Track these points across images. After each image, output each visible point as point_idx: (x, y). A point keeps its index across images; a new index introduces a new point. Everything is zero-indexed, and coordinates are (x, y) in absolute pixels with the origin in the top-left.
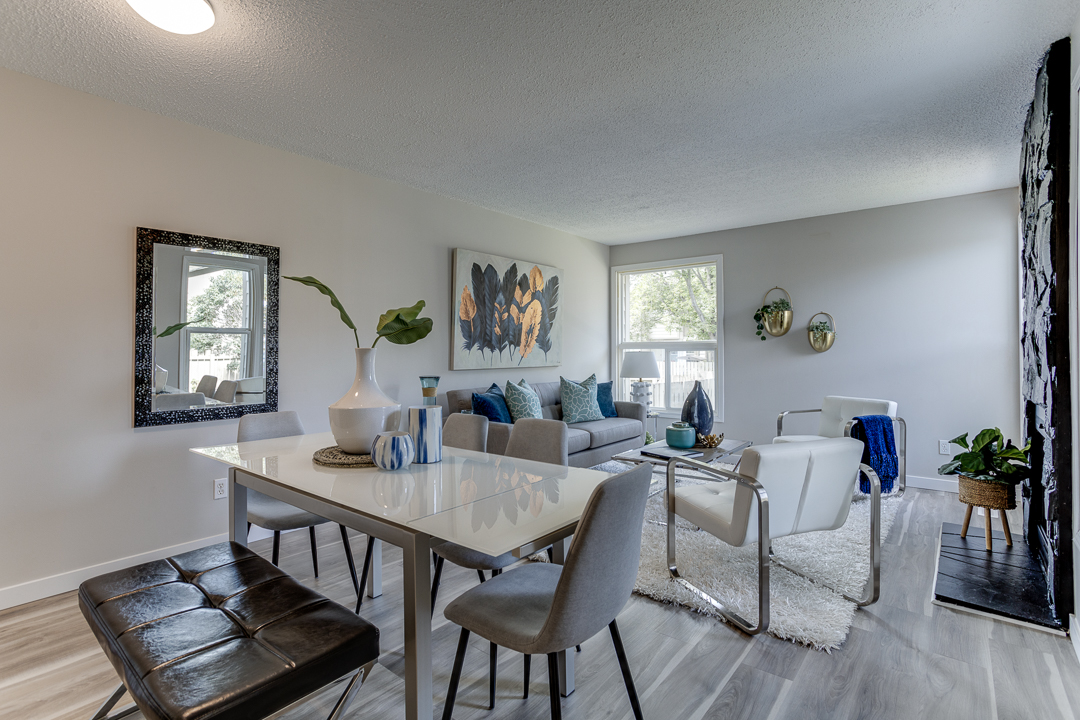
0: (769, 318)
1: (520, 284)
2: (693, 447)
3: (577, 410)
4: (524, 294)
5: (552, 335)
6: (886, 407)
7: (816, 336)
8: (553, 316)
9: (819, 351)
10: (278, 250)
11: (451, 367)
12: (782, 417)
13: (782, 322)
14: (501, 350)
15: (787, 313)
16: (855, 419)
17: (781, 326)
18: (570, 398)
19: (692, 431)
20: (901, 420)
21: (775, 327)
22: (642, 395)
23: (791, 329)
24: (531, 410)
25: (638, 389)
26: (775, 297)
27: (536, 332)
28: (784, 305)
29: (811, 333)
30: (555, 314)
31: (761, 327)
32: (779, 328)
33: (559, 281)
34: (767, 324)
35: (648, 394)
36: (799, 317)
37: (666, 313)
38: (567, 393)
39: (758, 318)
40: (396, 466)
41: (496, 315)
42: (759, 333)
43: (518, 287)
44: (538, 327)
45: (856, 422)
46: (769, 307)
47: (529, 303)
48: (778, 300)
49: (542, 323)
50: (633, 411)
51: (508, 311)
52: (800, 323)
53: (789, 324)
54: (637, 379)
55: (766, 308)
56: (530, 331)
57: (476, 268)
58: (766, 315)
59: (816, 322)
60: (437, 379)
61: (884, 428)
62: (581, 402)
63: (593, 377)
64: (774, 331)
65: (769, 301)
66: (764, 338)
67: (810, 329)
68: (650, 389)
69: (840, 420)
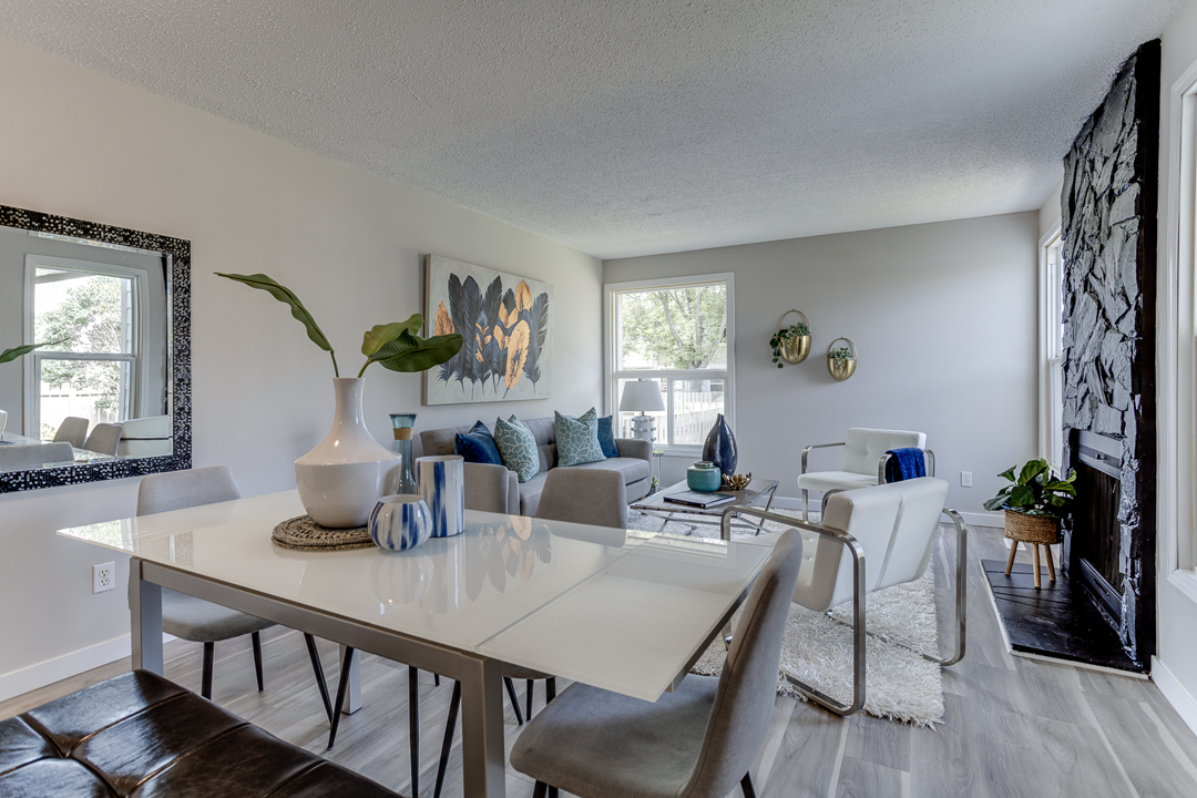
0: (787, 343)
1: (504, 301)
2: (719, 490)
3: (575, 451)
4: (509, 314)
5: (541, 363)
6: (915, 439)
7: (836, 364)
8: (542, 340)
9: (840, 379)
10: (187, 245)
11: (424, 402)
12: (806, 453)
13: (800, 348)
14: (483, 380)
15: (805, 339)
16: (888, 453)
17: (799, 352)
18: (567, 436)
19: (717, 471)
20: (930, 452)
21: (793, 353)
22: (646, 431)
23: (810, 356)
24: (527, 452)
25: (642, 425)
26: (790, 321)
27: (523, 359)
28: (802, 329)
29: (832, 360)
30: (544, 337)
31: (779, 354)
32: (796, 355)
33: (549, 299)
34: (783, 350)
35: (652, 430)
36: (817, 342)
37: (641, 339)
38: (563, 431)
39: (774, 343)
40: (409, 544)
41: (478, 338)
42: (775, 361)
43: (502, 305)
44: (525, 353)
45: (889, 456)
46: (786, 331)
47: (516, 324)
48: (795, 324)
49: (530, 348)
50: (638, 450)
51: (492, 334)
52: (819, 349)
53: (807, 350)
54: (637, 414)
55: (783, 332)
56: (517, 358)
57: (454, 280)
58: (782, 340)
59: (836, 348)
60: (413, 417)
61: (916, 462)
62: (580, 440)
63: (592, 411)
64: (791, 358)
65: (786, 324)
66: (780, 366)
67: (831, 356)
68: (655, 424)
69: (865, 454)
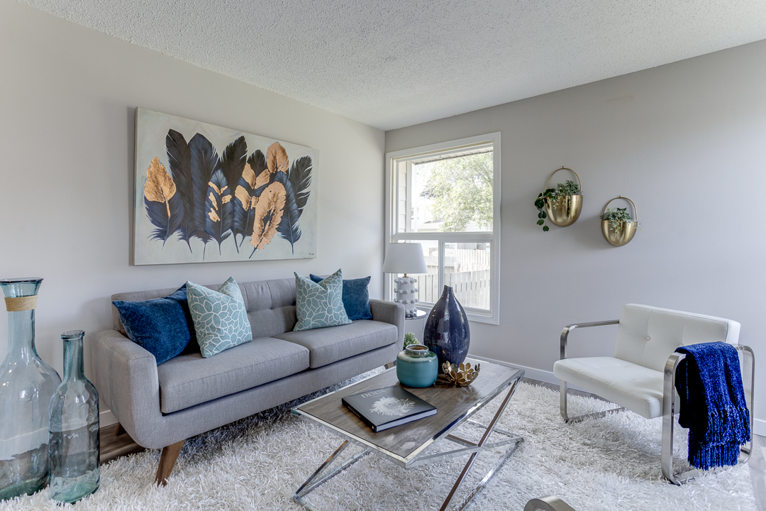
0: (553, 204)
1: (250, 161)
2: (432, 386)
4: (257, 174)
5: (301, 224)
6: (723, 329)
7: (612, 227)
8: (302, 202)
9: (616, 244)
11: (132, 262)
12: (568, 332)
13: (569, 209)
14: (220, 241)
15: (575, 199)
16: (680, 350)
17: (568, 214)
19: (433, 360)
20: (748, 349)
21: (561, 215)
22: (405, 293)
23: (581, 217)
24: (218, 322)
26: (561, 179)
27: (278, 219)
28: (572, 188)
29: (606, 223)
30: (306, 199)
31: (543, 215)
32: (565, 217)
33: (312, 163)
34: (550, 212)
35: (412, 292)
36: (589, 203)
39: (539, 204)
41: (212, 197)
42: (540, 223)
43: (247, 166)
44: (281, 213)
45: (682, 356)
46: (553, 190)
47: (267, 185)
48: (564, 182)
49: (287, 209)
50: (387, 314)
51: (233, 193)
52: (592, 209)
53: (578, 212)
54: (401, 275)
55: (549, 192)
56: (268, 218)
57: (174, 139)
58: (549, 201)
59: (612, 208)
61: (726, 364)
63: (338, 274)
64: (559, 220)
65: (554, 184)
66: (546, 229)
67: (604, 217)
69: (646, 338)
